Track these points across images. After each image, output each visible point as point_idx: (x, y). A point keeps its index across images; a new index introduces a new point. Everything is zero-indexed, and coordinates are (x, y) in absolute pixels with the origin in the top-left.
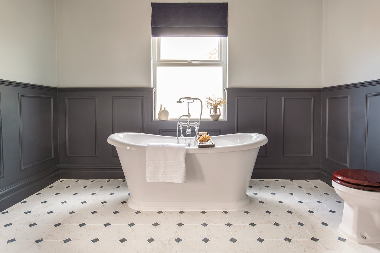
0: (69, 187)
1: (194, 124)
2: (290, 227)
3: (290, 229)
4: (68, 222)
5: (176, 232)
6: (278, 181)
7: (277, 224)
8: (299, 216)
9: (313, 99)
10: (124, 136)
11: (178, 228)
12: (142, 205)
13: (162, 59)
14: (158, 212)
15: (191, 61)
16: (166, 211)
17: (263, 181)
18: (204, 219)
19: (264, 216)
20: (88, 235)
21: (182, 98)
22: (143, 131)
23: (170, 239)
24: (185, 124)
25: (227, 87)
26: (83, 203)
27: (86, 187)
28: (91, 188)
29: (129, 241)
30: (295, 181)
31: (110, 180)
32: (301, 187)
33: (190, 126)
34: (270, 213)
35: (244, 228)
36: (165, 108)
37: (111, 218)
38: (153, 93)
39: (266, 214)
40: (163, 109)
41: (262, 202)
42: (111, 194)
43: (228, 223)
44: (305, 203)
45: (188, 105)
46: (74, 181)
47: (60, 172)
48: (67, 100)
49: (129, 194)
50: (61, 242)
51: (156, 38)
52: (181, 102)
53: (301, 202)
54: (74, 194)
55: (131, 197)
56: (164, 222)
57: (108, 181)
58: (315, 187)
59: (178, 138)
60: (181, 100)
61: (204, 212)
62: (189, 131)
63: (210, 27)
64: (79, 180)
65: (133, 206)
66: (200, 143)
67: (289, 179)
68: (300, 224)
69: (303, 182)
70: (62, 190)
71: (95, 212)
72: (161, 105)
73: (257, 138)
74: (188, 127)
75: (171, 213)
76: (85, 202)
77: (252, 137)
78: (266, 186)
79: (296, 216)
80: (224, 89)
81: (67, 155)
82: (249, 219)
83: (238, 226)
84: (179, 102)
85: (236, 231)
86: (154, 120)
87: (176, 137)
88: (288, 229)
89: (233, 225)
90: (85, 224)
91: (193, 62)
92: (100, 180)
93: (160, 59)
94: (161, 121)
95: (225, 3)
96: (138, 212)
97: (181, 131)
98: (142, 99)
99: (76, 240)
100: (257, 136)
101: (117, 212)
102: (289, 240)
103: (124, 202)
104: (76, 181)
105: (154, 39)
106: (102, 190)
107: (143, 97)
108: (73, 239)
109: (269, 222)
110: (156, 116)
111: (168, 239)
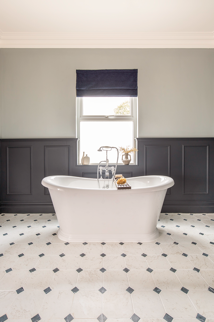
0: (9, 220)
1: (111, 168)
2: (197, 258)
3: (196, 259)
4: (9, 252)
5: (100, 262)
6: (180, 215)
7: (185, 255)
8: (203, 247)
9: (208, 147)
10: (54, 178)
11: (102, 258)
12: (69, 237)
13: (84, 115)
14: (83, 244)
15: (108, 116)
16: (90, 243)
17: (167, 214)
18: (122, 249)
19: (173, 246)
20: (26, 265)
21: (102, 147)
22: (69, 174)
23: (96, 269)
24: (104, 169)
25: (138, 137)
26: (21, 235)
27: (23, 220)
28: (27, 221)
29: (61, 271)
30: (194, 214)
31: (42, 214)
32: (200, 220)
33: (108, 169)
34: (177, 244)
35: (158, 258)
36: (87, 155)
37: (44, 249)
38: (77, 142)
39: (175, 245)
40: (85, 156)
41: (170, 234)
42: (43, 227)
43: (143, 254)
44: (205, 235)
45: (107, 152)
46: (13, 215)
47: (2, 207)
48: (8, 149)
49: (59, 227)
50: (3, 272)
51: (80, 98)
52: (101, 151)
53: (203, 234)
54: (13, 227)
55: (60, 230)
56: (89, 253)
57: (40, 215)
58: (211, 220)
59: (98, 180)
60: (101, 149)
61: (122, 244)
62: (107, 174)
63: (123, 89)
64: (17, 214)
65: (63, 237)
66: (118, 186)
67: (189, 213)
68: (204, 254)
69: (201, 215)
70: (4, 223)
71: (32, 243)
72: (84, 152)
73: (165, 180)
74: (106, 170)
75: (94, 244)
76: (23, 234)
77: (161, 179)
78: (171, 220)
79: (200, 247)
80: (135, 139)
81: (7, 194)
82: (160, 250)
83: (152, 257)
84: (100, 150)
85: (151, 262)
86: (78, 165)
87: (97, 179)
88: (195, 260)
89: (148, 256)
90: (24, 255)
91: (110, 117)
92: (34, 214)
93: (83, 115)
94: (84, 166)
95: (135, 69)
96: (67, 244)
97: (101, 174)
98: (68, 148)
99: (16, 270)
100: (165, 179)
101: (49, 244)
102: (198, 270)
103: (55, 234)
104: (15, 215)
105: (78, 99)
106: (36, 223)
107: (69, 146)
108: (14, 269)
109: (178, 252)
110: (80, 162)
111: (94, 269)
